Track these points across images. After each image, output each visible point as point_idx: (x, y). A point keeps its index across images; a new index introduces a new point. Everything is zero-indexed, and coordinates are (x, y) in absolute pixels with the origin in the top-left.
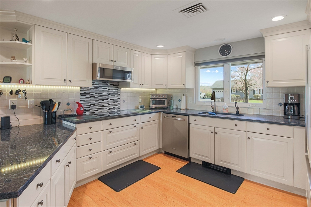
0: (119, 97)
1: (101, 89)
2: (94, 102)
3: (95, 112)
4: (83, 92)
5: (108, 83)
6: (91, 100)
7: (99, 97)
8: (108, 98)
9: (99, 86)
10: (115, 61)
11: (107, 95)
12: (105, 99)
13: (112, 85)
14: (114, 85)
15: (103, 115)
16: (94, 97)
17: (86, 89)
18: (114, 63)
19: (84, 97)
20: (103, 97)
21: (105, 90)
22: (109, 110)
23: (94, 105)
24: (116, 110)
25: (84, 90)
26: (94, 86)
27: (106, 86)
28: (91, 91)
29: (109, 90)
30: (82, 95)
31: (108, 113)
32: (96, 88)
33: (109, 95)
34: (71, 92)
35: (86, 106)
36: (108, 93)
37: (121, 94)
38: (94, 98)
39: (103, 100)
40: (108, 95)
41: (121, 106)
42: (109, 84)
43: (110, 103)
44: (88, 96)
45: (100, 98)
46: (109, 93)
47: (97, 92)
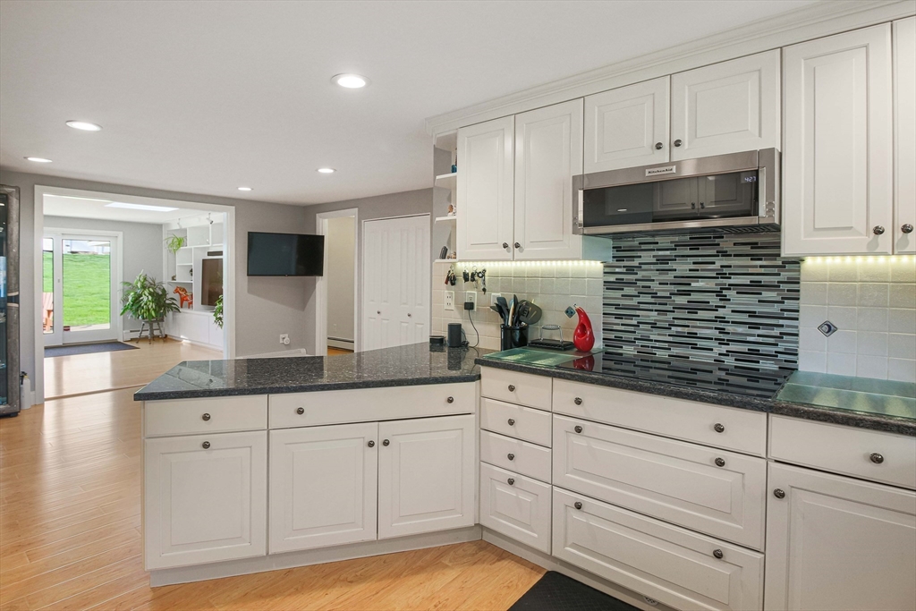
0: (788, 304)
1: (683, 267)
2: (653, 316)
3: (654, 351)
4: (612, 278)
5: (717, 241)
6: (642, 306)
7: (673, 298)
8: (721, 304)
9: (674, 253)
10: (678, 143)
11: (718, 289)
12: (703, 306)
13: (748, 248)
14: (754, 245)
15: (694, 371)
16: (654, 295)
17: (624, 267)
18: (675, 149)
19: (618, 294)
20: (694, 297)
21: (702, 270)
22: (723, 358)
23: (654, 325)
24: (767, 366)
25: (617, 270)
26: (654, 256)
27: (714, 252)
28: (641, 274)
29: (725, 270)
30: (609, 285)
31: (720, 369)
32: (664, 260)
33: (725, 292)
34: (578, 277)
35: (622, 325)
36: (720, 281)
37: (803, 286)
38: (653, 300)
39: (693, 311)
40: (719, 294)
41: (800, 352)
42: (727, 244)
43: (730, 328)
44: (629, 290)
45: (682, 300)
46: (725, 281)
47: (670, 277)
